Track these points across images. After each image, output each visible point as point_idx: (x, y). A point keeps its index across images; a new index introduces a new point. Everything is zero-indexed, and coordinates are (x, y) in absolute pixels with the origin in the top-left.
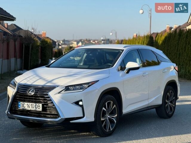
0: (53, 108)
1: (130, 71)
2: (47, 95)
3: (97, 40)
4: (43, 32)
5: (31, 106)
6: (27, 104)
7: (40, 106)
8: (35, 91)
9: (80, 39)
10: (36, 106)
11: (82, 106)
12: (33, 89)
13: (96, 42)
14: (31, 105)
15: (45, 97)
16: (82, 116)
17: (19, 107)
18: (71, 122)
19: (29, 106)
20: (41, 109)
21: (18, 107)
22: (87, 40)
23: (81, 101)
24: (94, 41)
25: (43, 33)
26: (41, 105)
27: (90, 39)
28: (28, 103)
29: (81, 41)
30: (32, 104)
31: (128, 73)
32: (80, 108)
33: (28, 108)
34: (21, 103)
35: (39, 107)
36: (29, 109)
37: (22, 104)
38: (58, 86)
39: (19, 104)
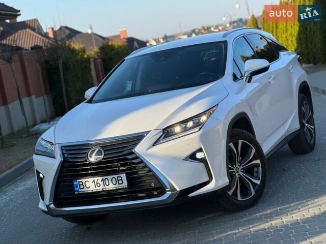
0: (149, 176)
1: (253, 77)
2: (133, 153)
3: (221, 25)
4: (120, 30)
5: (102, 183)
6: (94, 181)
7: (121, 180)
8: (105, 151)
9: (192, 29)
10: (114, 179)
11: (203, 160)
12: (97, 150)
13: (220, 28)
14: (103, 180)
15: (128, 159)
16: (207, 179)
17: (76, 189)
18: (191, 195)
19: (97, 184)
20: (125, 184)
21: (75, 191)
22: (204, 28)
23: (200, 150)
24: (217, 27)
25: (121, 32)
26: (124, 176)
27: (210, 25)
28: (96, 179)
29: (194, 31)
30: (104, 178)
31: (249, 81)
32: (202, 165)
33: (97, 188)
34: (78, 181)
35: (121, 182)
36: (99, 189)
37: (81, 183)
38: (148, 132)
39: (75, 183)
